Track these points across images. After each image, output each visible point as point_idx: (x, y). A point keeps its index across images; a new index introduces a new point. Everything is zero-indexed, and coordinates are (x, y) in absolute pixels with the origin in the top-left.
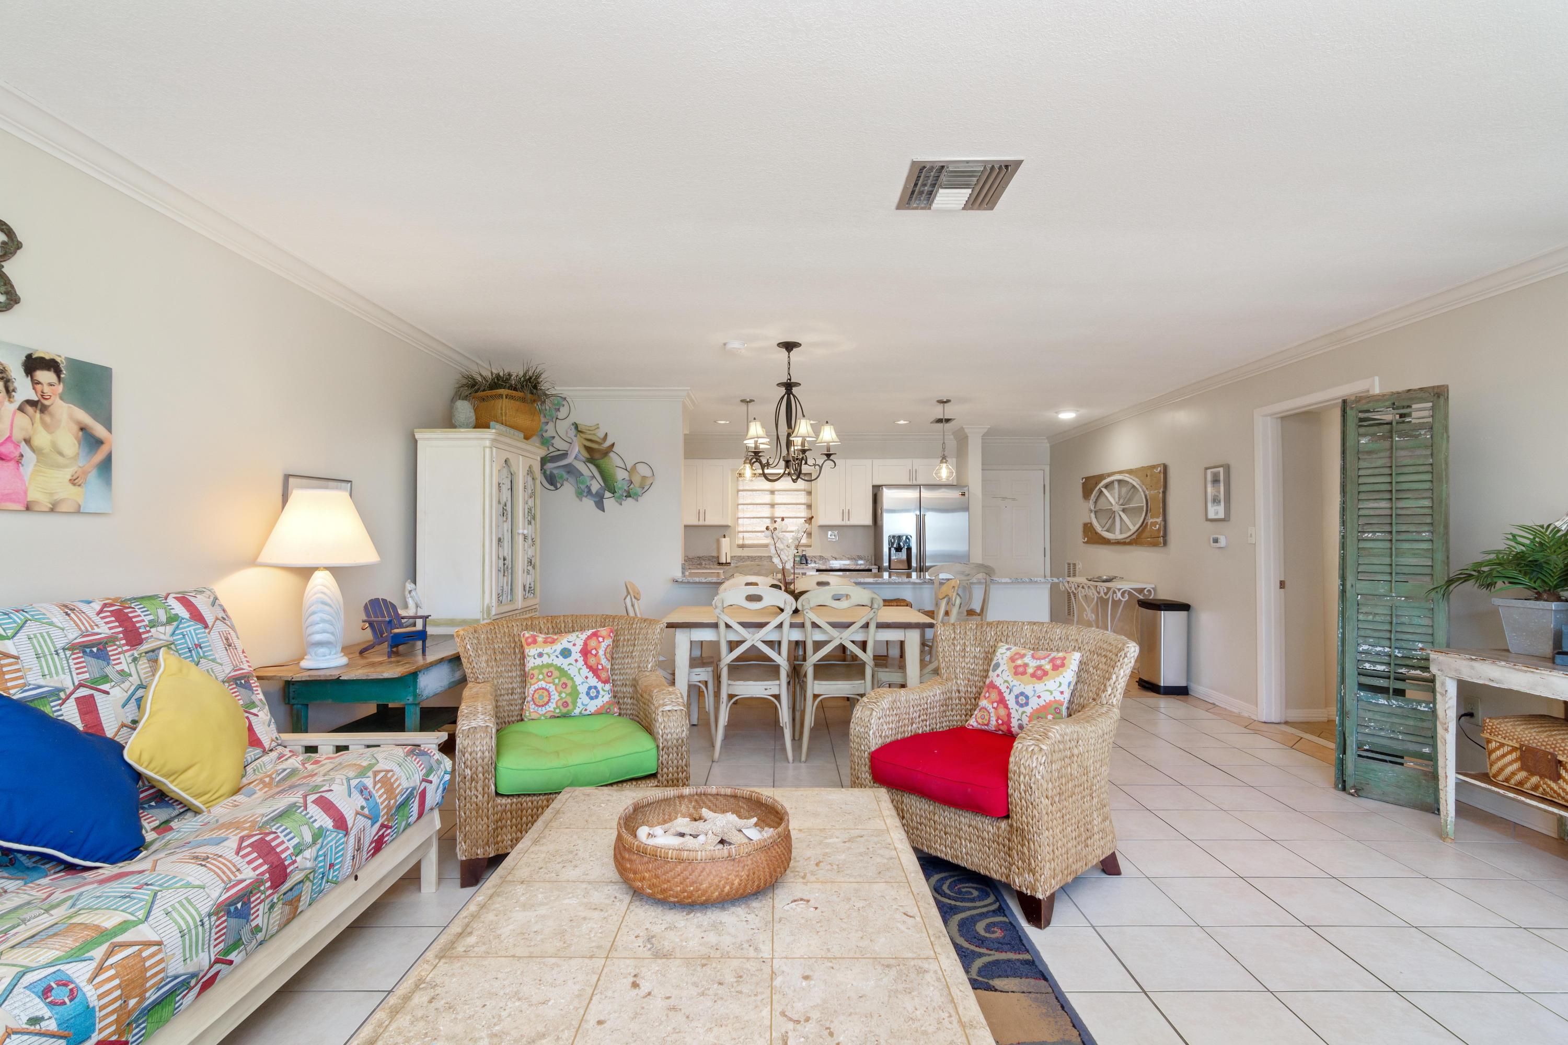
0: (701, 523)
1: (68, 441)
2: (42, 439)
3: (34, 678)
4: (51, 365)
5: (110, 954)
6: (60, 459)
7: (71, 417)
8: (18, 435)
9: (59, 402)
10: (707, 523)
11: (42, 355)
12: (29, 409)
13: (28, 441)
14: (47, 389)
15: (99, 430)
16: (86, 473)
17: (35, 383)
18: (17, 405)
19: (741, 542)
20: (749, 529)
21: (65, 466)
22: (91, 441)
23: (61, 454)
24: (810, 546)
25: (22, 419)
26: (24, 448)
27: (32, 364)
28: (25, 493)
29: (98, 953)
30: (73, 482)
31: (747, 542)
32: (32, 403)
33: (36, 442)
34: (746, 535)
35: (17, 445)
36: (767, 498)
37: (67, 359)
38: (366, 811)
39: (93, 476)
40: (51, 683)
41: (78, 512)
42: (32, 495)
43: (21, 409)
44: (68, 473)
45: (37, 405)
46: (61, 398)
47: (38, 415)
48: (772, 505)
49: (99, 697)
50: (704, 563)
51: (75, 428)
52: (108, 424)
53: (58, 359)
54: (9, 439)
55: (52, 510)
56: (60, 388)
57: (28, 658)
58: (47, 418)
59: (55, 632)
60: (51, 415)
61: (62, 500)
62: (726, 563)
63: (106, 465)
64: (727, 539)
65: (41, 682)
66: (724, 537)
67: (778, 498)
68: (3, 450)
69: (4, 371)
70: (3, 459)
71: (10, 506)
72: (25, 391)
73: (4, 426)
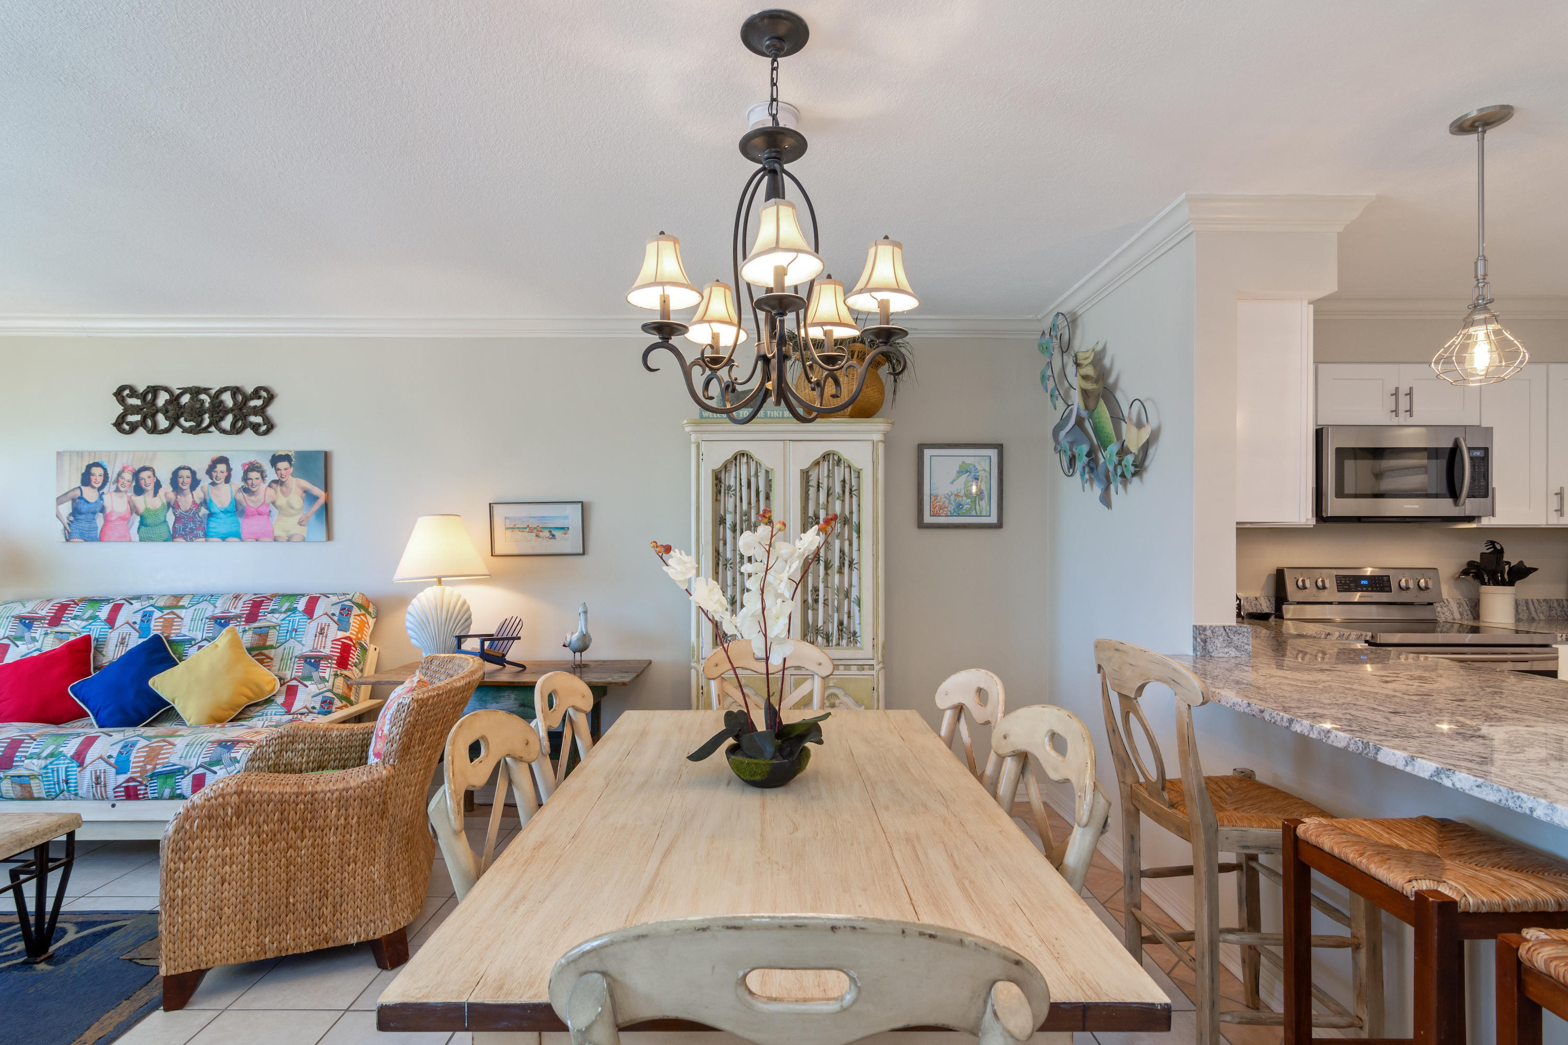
1: (296, 500)
2: (281, 501)
3: (184, 631)
4: (286, 458)
6: (292, 511)
7: (299, 486)
8: (268, 500)
9: (290, 478)
11: (281, 453)
12: (274, 485)
13: (273, 503)
14: (283, 472)
15: (317, 491)
16: (308, 517)
17: (277, 470)
18: (267, 484)
21: (296, 515)
22: (311, 498)
23: (292, 508)
25: (270, 492)
26: (272, 507)
27: (276, 460)
28: (273, 531)
30: (300, 523)
32: (275, 482)
33: (278, 503)
35: (268, 506)
38: (113, 760)
39: (312, 519)
41: (304, 540)
42: (277, 532)
43: (270, 486)
44: (297, 519)
45: (279, 482)
46: (292, 476)
47: (279, 488)
51: (300, 492)
53: (290, 454)
54: (264, 503)
55: (288, 541)
56: (291, 470)
57: (187, 621)
58: (284, 489)
59: (211, 608)
60: (286, 487)
61: (293, 535)
63: (321, 512)
65: (187, 633)
68: (261, 509)
69: (261, 467)
70: (260, 514)
71: (266, 539)
72: (271, 475)
73: (260, 497)
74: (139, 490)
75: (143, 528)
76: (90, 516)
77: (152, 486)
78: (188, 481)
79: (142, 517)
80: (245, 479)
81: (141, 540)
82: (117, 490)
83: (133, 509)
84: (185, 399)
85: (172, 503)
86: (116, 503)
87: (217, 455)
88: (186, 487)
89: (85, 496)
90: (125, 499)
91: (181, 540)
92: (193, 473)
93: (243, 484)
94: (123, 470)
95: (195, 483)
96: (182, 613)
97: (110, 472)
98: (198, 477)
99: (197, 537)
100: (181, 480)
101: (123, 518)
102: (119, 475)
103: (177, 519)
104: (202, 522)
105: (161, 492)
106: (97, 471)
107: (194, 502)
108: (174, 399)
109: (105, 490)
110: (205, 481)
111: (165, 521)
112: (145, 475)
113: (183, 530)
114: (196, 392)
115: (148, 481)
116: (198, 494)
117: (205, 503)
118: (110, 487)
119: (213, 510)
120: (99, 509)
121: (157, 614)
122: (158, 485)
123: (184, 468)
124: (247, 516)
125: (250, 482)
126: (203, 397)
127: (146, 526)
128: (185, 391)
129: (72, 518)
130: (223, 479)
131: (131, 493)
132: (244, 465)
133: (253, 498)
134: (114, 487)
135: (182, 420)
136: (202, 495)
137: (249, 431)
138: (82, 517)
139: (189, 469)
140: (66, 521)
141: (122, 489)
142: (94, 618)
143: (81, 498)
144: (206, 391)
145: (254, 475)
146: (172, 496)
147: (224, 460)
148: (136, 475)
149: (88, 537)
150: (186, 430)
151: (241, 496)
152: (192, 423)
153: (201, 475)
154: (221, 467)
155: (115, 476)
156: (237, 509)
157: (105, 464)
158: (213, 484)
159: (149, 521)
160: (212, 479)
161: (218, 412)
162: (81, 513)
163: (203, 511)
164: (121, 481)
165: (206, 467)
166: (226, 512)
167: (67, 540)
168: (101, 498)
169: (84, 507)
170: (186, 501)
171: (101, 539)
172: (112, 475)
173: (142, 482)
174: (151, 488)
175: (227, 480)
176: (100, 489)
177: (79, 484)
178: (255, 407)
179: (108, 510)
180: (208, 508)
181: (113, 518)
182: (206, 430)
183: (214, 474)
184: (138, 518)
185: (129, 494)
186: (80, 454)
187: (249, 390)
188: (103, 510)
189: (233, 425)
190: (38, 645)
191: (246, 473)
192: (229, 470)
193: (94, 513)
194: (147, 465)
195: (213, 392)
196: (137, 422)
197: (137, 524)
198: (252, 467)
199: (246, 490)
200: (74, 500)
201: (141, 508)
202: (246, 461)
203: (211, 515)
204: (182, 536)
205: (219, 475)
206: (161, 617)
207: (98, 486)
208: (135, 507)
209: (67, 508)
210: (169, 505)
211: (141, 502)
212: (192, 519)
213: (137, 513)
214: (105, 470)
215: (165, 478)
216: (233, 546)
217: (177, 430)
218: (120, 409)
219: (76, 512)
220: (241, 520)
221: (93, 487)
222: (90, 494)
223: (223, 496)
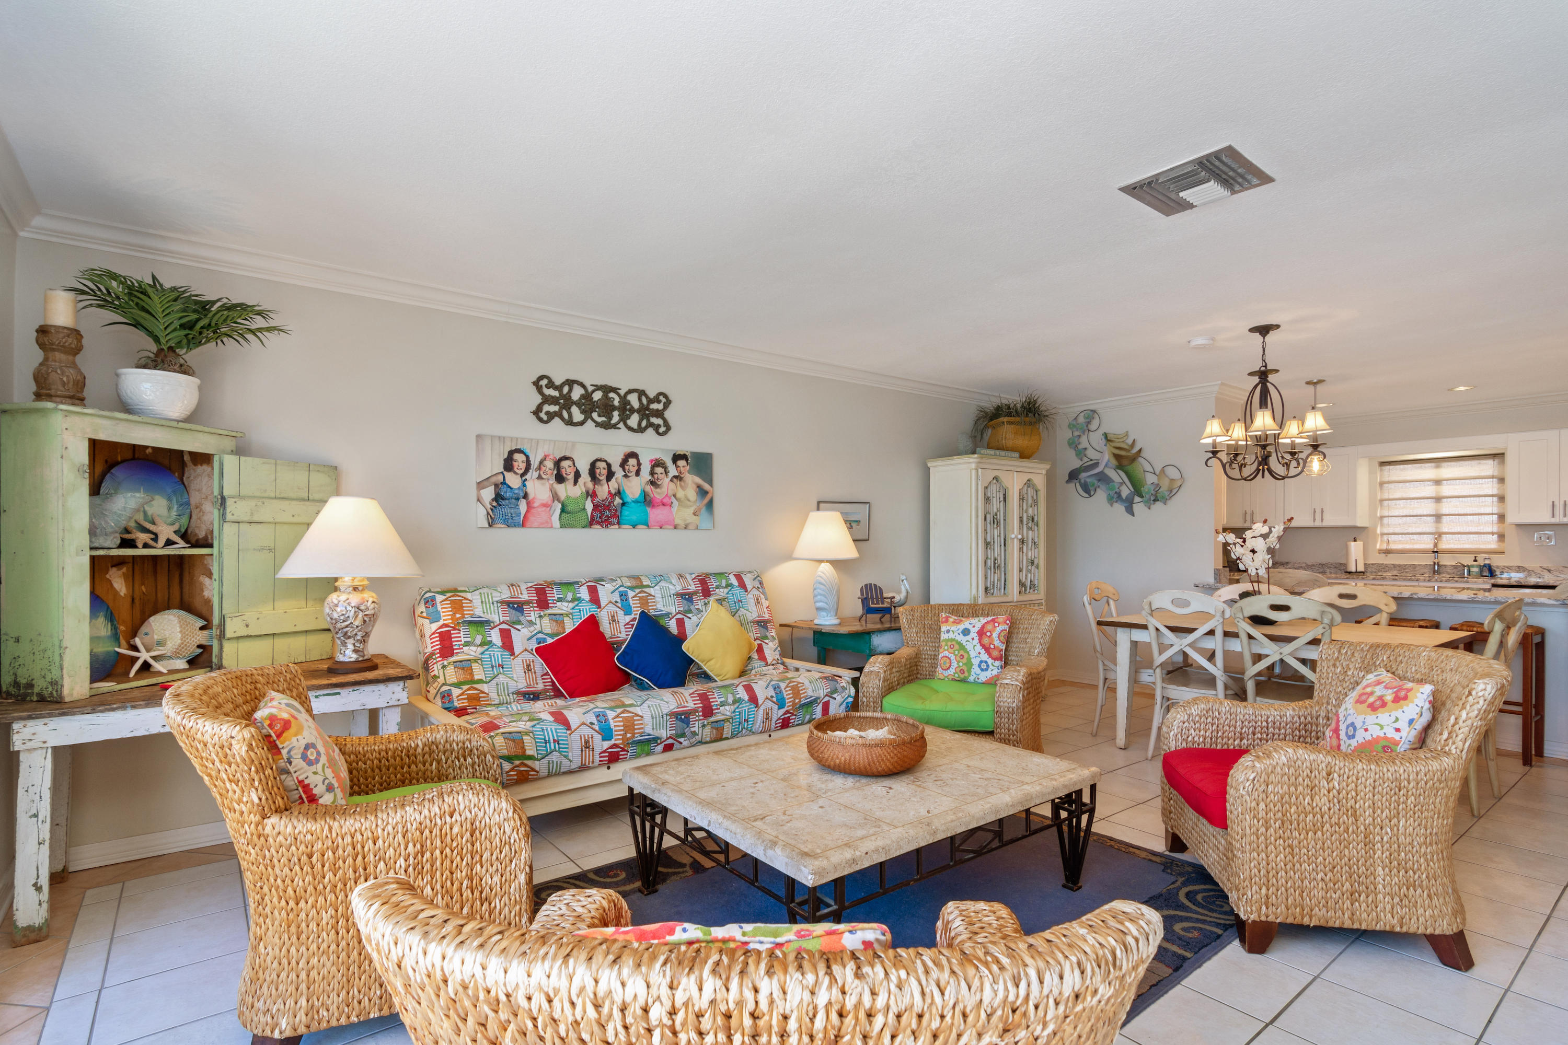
0: (1318, 523)
1: (691, 493)
2: (680, 494)
3: (660, 607)
4: (684, 457)
5: (622, 712)
6: (689, 503)
7: (693, 482)
8: (670, 493)
9: (687, 475)
10: (1325, 524)
11: (680, 453)
12: (675, 480)
13: (674, 496)
14: (682, 469)
15: (706, 486)
16: (700, 509)
17: (677, 467)
18: (670, 478)
19: (1384, 547)
20: (1397, 530)
21: (691, 506)
22: (702, 492)
23: (689, 500)
24: (1503, 553)
25: (672, 485)
26: (673, 499)
27: (676, 458)
28: (674, 520)
29: (619, 710)
30: (695, 514)
31: (1393, 546)
32: (675, 477)
33: (678, 495)
34: (1392, 538)
35: (670, 498)
36: (1430, 490)
37: (692, 453)
38: (774, 699)
39: (704, 510)
40: (666, 610)
41: (697, 528)
42: (677, 521)
43: (671, 480)
44: (692, 510)
45: (678, 478)
46: (689, 473)
47: (679, 482)
48: (1438, 499)
49: (686, 620)
50: (1328, 571)
51: (695, 487)
52: (710, 482)
53: (687, 454)
54: (667, 495)
55: (686, 528)
56: (688, 468)
57: (660, 597)
58: (682, 484)
59: (671, 587)
60: (685, 482)
61: (690, 523)
62: (1357, 573)
63: (710, 505)
64: (1359, 544)
65: (663, 609)
66: (1355, 540)
67: (1446, 490)
68: (665, 501)
69: (664, 463)
70: (664, 505)
71: (668, 527)
72: (673, 471)
73: (664, 490)
74: (560, 479)
75: (564, 515)
76: (513, 502)
77: (572, 474)
78: (605, 472)
79: (563, 505)
80: (652, 473)
81: (561, 527)
82: (540, 477)
83: (555, 497)
84: (597, 396)
85: (591, 492)
86: (539, 490)
87: (629, 450)
88: (603, 478)
89: (507, 481)
90: (547, 486)
91: (598, 526)
92: (609, 465)
93: (650, 477)
94: (545, 458)
95: (610, 475)
96: (652, 591)
97: (532, 459)
98: (613, 469)
99: (611, 524)
100: (598, 471)
101: (545, 505)
102: (541, 462)
103: (596, 507)
104: (616, 510)
105: (581, 481)
106: (519, 457)
107: (609, 492)
108: (587, 396)
109: (528, 476)
110: (619, 473)
111: (584, 509)
112: (565, 464)
113: (600, 518)
114: (606, 389)
115: (569, 470)
116: (613, 485)
117: (619, 493)
118: (532, 475)
119: (626, 500)
120: (522, 495)
121: (631, 594)
122: (577, 475)
123: (600, 460)
124: (653, 506)
125: (656, 476)
126: (612, 395)
127: (568, 513)
128: (598, 388)
129: (495, 504)
130: (634, 473)
131: (553, 481)
132: (651, 461)
133: (658, 490)
134: (536, 474)
135: (595, 415)
136: (616, 486)
137: (650, 431)
138: (502, 502)
139: (605, 461)
140: (489, 506)
141: (544, 476)
142: (577, 599)
143: (504, 483)
144: (615, 390)
145: (659, 470)
146: (590, 485)
147: (633, 455)
148: (557, 463)
149: (510, 523)
150: (598, 424)
151: (649, 488)
152: (604, 419)
153: (616, 468)
154: (632, 461)
155: (537, 463)
156: (647, 500)
157: (527, 451)
158: (626, 476)
159: (569, 508)
160: (624, 471)
161: (625, 410)
162: (503, 499)
163: (618, 501)
164: (543, 468)
165: (620, 460)
166: (636, 502)
167: (490, 526)
168: (524, 485)
169: (506, 492)
170: (603, 491)
171: (523, 525)
172: (535, 463)
173: (563, 471)
174: (571, 477)
175: (638, 473)
176: (522, 475)
177: (502, 470)
178: (657, 410)
179: (531, 497)
180: (621, 498)
181: (536, 505)
182: (614, 426)
183: (627, 467)
184: (560, 506)
185: (551, 482)
186: (502, 439)
187: (652, 395)
188: (526, 496)
189: (639, 424)
190: (538, 627)
191: (653, 467)
192: (639, 464)
193: (518, 499)
194: (568, 455)
195: (622, 392)
196: (555, 412)
197: (558, 511)
198: (657, 463)
199: (653, 483)
200: (496, 485)
201: (563, 496)
202: (653, 458)
203: (623, 504)
204: (598, 523)
205: (631, 468)
206: (635, 596)
207: (521, 472)
208: (556, 494)
209: (488, 494)
210: (587, 493)
211: (561, 489)
212: (608, 508)
213: (559, 500)
214: (527, 457)
215: (584, 469)
216: (641, 533)
217: (589, 423)
218: (538, 399)
219: (498, 497)
220: (649, 509)
221: (516, 473)
222: (513, 480)
223: (634, 487)
